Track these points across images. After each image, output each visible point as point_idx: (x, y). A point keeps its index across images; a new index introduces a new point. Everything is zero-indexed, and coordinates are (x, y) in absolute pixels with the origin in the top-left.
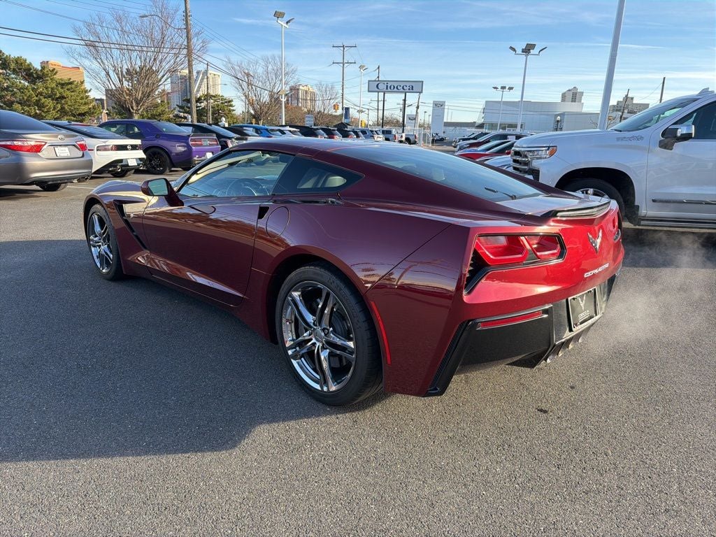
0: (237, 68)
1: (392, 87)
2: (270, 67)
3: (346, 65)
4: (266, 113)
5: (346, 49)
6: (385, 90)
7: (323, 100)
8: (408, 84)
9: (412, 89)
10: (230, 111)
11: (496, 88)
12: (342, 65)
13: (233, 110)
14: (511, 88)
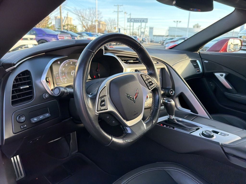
0: (79, 12)
1: (136, 21)
2: (91, 12)
3: (119, 12)
4: (90, 29)
5: (119, 6)
6: (134, 21)
7: (111, 25)
8: (142, 20)
9: (143, 21)
10: (76, 30)
11: (175, 22)
12: (117, 12)
13: (77, 30)
14: (180, 22)
